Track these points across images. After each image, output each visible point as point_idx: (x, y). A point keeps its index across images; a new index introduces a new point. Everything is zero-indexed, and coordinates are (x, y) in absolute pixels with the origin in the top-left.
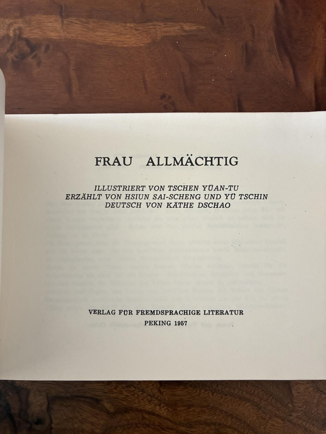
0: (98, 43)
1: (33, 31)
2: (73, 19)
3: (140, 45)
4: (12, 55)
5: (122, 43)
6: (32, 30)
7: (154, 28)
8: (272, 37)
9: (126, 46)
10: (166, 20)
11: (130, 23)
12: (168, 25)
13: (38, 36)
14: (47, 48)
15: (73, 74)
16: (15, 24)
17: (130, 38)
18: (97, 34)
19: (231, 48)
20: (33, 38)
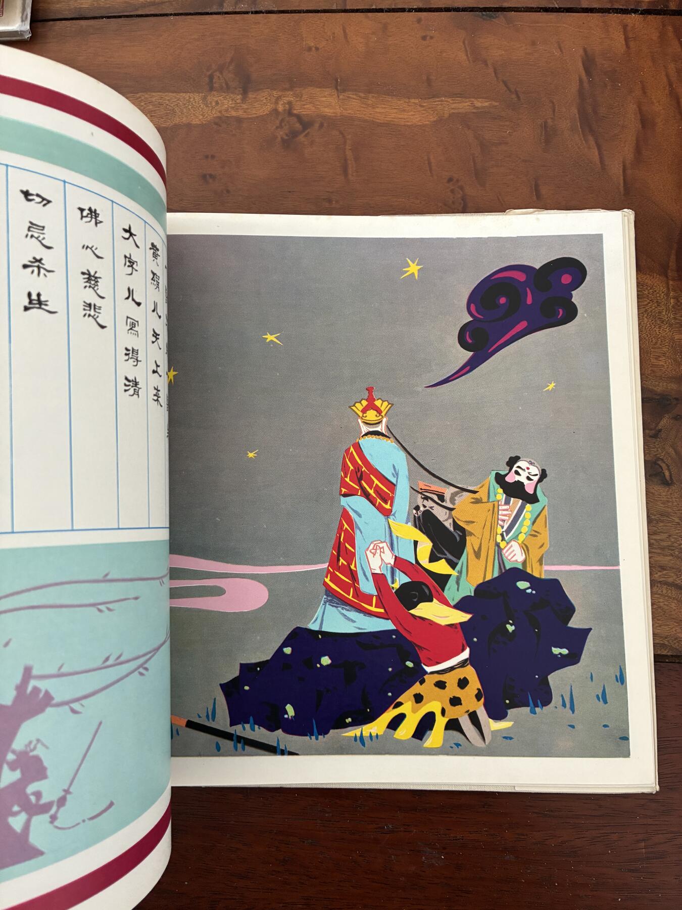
0: (377, 121)
1: (305, 107)
2: (349, 94)
3: (425, 123)
4: (281, 133)
5: (404, 120)
6: (304, 105)
7: (442, 104)
8: (575, 115)
9: (409, 124)
10: (453, 95)
11: (414, 99)
12: (457, 101)
13: (310, 113)
14: (321, 125)
15: (349, 154)
16: (284, 97)
17: (414, 115)
18: (375, 110)
19: (528, 127)
20: (306, 114)
